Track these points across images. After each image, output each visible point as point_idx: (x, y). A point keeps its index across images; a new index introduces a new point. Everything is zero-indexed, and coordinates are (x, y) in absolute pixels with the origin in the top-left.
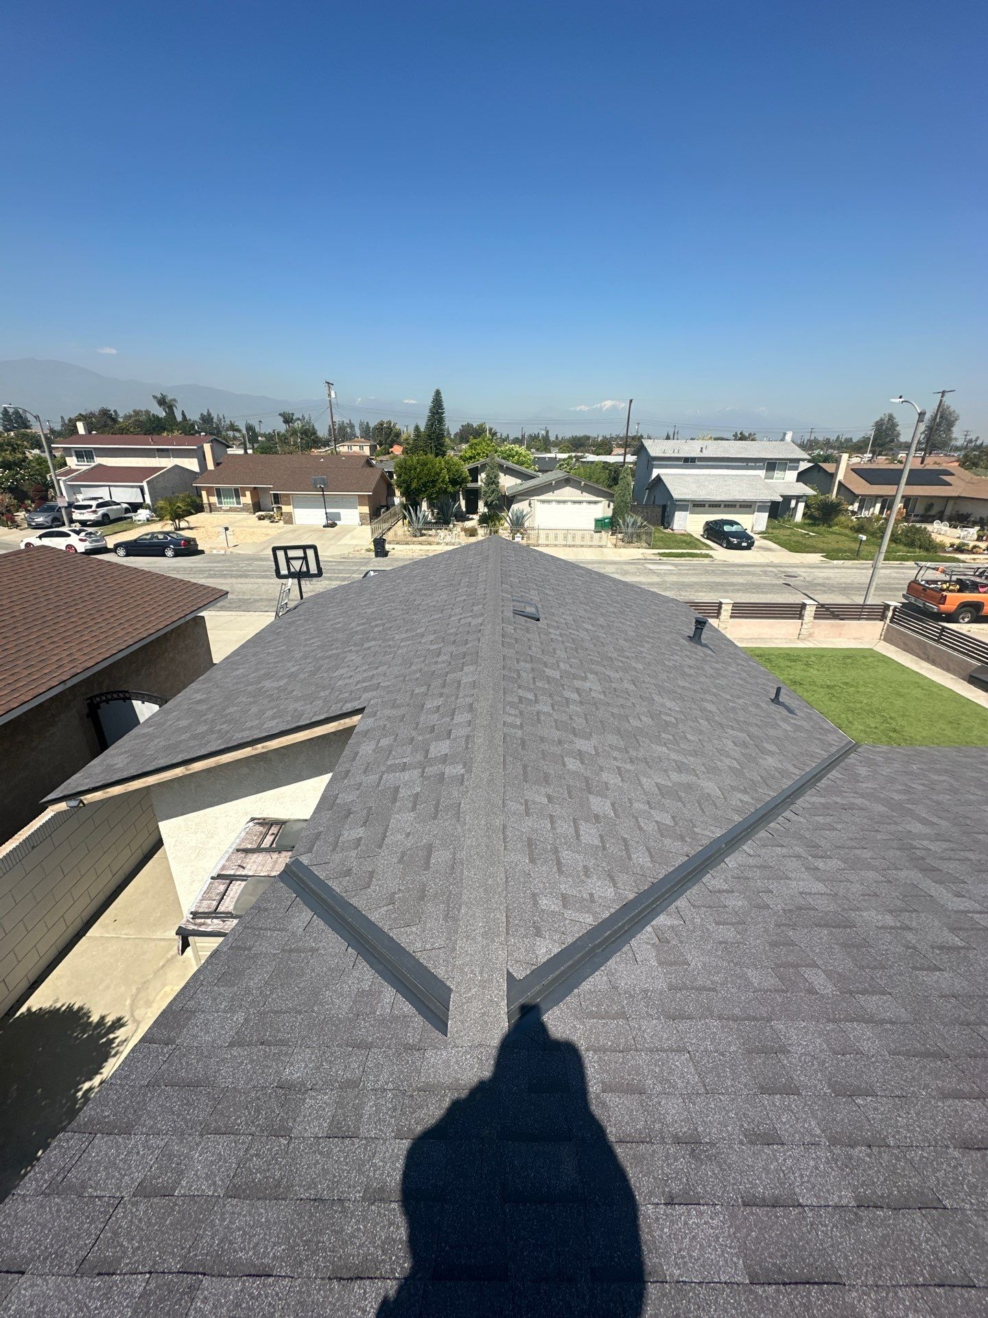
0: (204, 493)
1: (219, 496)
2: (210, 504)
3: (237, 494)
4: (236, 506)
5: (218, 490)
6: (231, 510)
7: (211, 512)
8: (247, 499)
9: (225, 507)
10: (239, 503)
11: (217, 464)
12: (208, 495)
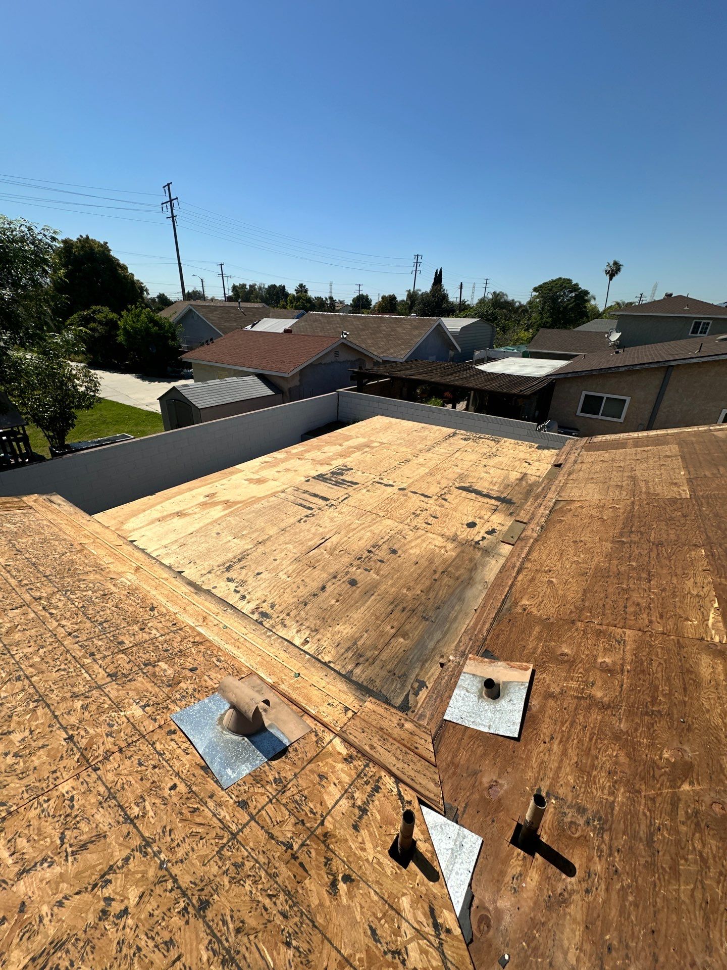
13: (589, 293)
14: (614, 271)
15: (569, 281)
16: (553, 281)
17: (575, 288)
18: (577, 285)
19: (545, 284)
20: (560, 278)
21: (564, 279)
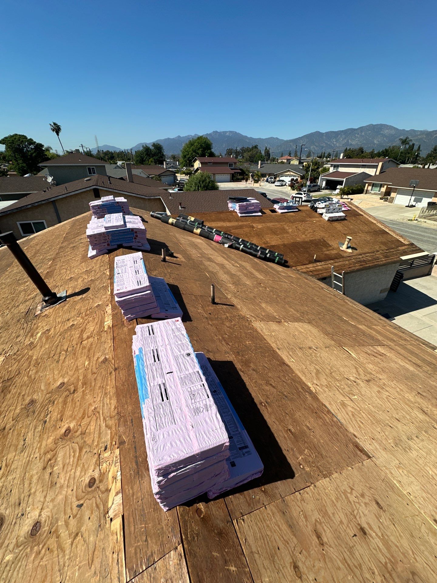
0: (367, 185)
1: (373, 186)
2: (367, 190)
3: (381, 186)
4: (378, 192)
5: (373, 184)
6: (375, 194)
7: (366, 194)
8: (383, 189)
9: (373, 192)
10: (379, 191)
11: (381, 173)
12: (368, 186)
13: (43, 146)
14: (57, 129)
15: (25, 137)
16: (11, 137)
17: (31, 142)
18: (31, 140)
19: (6, 138)
20: (16, 135)
21: (20, 135)
